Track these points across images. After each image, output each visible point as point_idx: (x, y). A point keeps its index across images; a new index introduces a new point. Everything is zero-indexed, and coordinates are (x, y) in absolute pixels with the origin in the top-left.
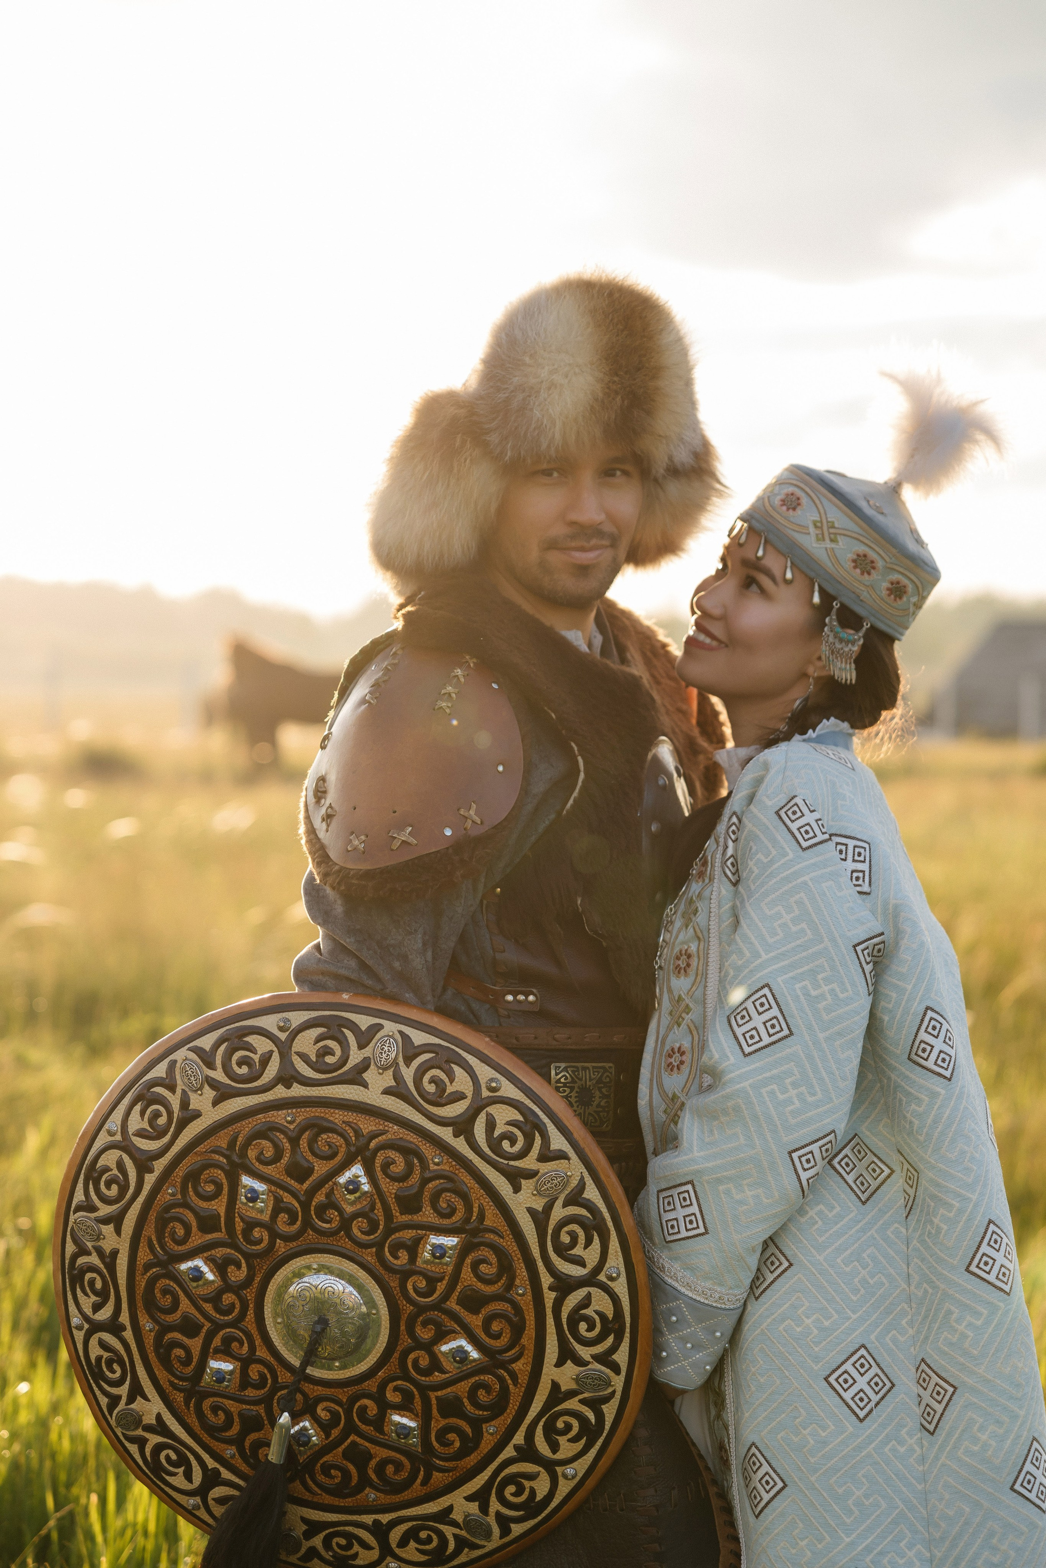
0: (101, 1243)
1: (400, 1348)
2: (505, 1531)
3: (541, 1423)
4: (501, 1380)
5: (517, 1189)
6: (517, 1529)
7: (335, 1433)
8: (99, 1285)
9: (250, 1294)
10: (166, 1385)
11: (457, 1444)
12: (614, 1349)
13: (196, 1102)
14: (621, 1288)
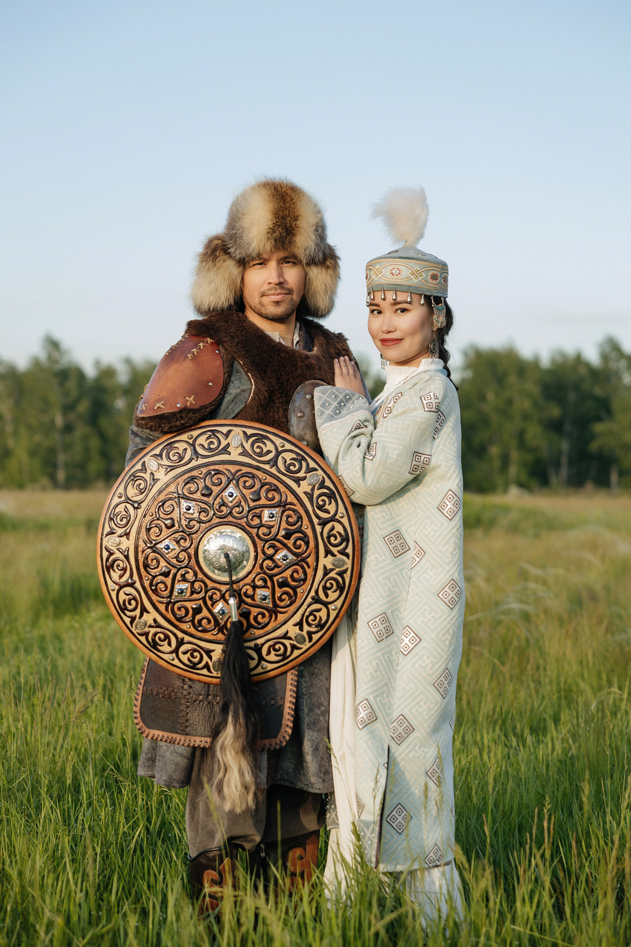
0: (148, 623)
1: (254, 535)
2: (347, 556)
3: (316, 508)
4: (290, 509)
5: (229, 453)
6: (349, 550)
7: (269, 584)
8: (162, 636)
9: (200, 576)
10: (212, 638)
11: (302, 543)
12: (308, 465)
13: (123, 547)
14: (288, 446)
